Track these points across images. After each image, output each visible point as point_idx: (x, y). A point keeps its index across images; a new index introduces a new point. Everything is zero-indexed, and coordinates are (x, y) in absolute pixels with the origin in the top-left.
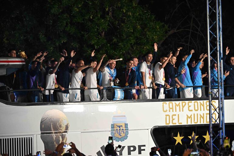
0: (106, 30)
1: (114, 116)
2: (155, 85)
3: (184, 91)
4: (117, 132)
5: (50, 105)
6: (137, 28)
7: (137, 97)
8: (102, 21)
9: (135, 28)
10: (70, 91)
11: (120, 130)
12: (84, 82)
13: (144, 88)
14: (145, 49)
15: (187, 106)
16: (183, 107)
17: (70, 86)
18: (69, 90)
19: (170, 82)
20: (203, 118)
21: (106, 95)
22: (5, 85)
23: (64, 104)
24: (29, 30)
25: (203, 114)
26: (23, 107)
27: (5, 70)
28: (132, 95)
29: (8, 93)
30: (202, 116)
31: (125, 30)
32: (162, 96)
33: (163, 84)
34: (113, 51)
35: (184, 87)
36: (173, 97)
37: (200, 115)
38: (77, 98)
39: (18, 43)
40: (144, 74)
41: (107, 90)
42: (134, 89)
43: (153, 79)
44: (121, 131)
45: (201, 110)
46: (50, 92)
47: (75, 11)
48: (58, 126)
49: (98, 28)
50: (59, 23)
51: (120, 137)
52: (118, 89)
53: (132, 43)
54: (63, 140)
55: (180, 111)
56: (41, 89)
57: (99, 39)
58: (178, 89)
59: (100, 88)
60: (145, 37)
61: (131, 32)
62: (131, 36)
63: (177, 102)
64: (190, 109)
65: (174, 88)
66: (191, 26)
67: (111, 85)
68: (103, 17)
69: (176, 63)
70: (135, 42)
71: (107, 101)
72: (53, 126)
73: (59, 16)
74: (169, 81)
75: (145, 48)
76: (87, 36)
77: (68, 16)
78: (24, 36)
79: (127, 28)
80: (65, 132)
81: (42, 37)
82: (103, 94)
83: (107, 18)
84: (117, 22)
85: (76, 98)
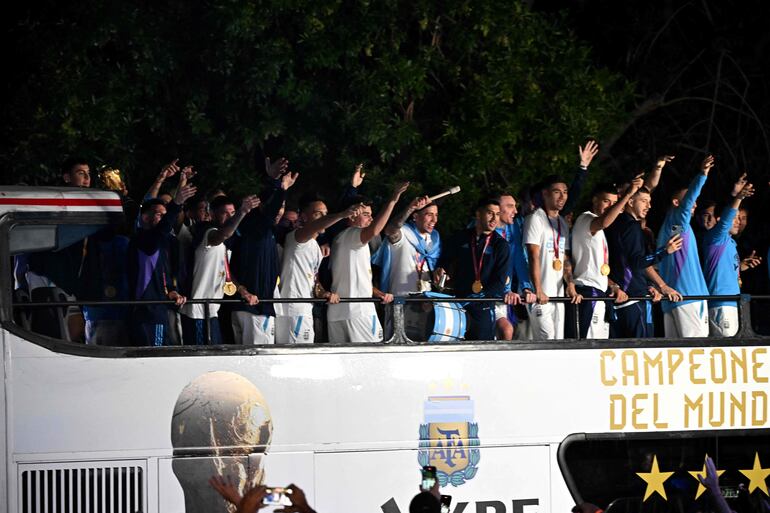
0: (421, 97)
1: (430, 398)
2: (574, 292)
3: (677, 312)
4: (442, 453)
5: (206, 355)
6: (528, 88)
7: (510, 330)
8: (405, 67)
9: (520, 92)
10: (278, 308)
11: (449, 445)
12: (326, 275)
13: (538, 301)
14: (556, 162)
15: (685, 365)
16: (673, 368)
17: (277, 289)
18: (275, 305)
19: (628, 281)
20: (743, 409)
21: (402, 322)
22: (52, 285)
23: (257, 353)
24: (152, 93)
25: (744, 394)
26: (113, 359)
27: (53, 232)
28: (494, 326)
29: (60, 310)
30: (740, 400)
31: (483, 98)
32: (599, 329)
33: (604, 289)
34: (445, 170)
35: (676, 299)
36: (639, 333)
37: (733, 398)
38: (301, 333)
39: (115, 136)
40: (538, 252)
41: (409, 307)
42: (503, 302)
43: (570, 268)
44: (453, 451)
45: (734, 381)
46: (206, 311)
47: (311, 30)
48: (235, 428)
49: (393, 90)
50: (256, 69)
51: (449, 470)
52: (444, 304)
53: (508, 144)
54: (250, 478)
55: (661, 382)
56: (176, 299)
57: (395, 127)
58: (657, 307)
59: (382, 300)
60: (554, 123)
61: (507, 104)
62: (507, 119)
63: (653, 352)
64: (696, 377)
65: (643, 303)
66: (717, 87)
67: (419, 289)
68: (410, 51)
69: (650, 213)
70: (521, 138)
71: (406, 344)
72: (215, 430)
73: (258, 47)
74: (626, 279)
75: (555, 159)
76: (353, 115)
77: (289, 46)
78: (136, 115)
79: (491, 89)
80: (257, 450)
81: (196, 118)
82: (392, 319)
83: (423, 57)
84: (459, 69)
85: (297, 334)
